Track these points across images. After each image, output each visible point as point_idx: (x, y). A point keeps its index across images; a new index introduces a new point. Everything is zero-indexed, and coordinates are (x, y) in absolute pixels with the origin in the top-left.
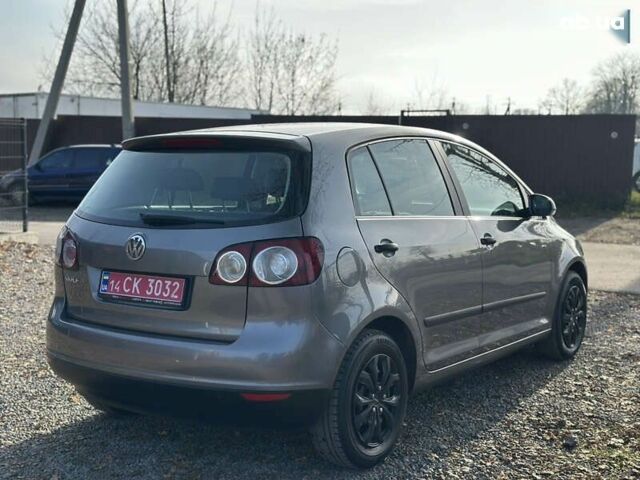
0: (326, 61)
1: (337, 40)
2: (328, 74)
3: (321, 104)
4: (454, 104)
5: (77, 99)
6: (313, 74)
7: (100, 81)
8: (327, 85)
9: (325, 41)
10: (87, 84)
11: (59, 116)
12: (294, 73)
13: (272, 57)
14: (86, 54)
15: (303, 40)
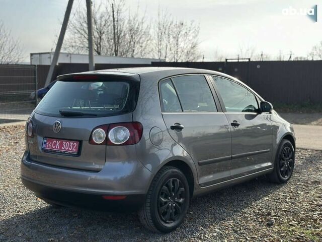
0: (193, 34)
1: (199, 24)
2: (195, 41)
3: (191, 55)
4: (262, 55)
5: (69, 56)
6: (187, 41)
7: (83, 46)
8: (194, 46)
9: (194, 24)
10: (77, 48)
11: (59, 64)
12: (177, 40)
13: (167, 32)
14: (75, 33)
15: (182, 24)
